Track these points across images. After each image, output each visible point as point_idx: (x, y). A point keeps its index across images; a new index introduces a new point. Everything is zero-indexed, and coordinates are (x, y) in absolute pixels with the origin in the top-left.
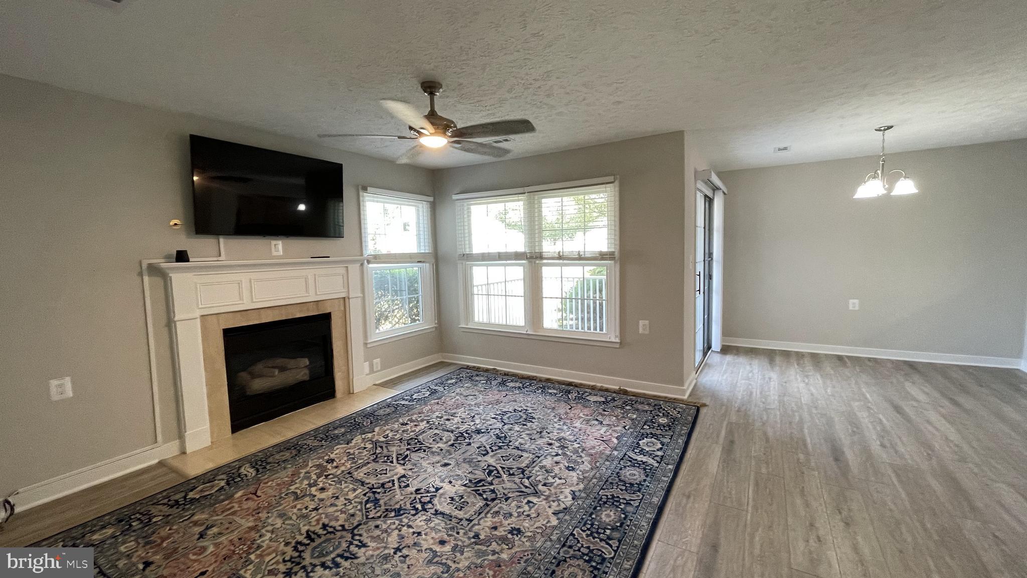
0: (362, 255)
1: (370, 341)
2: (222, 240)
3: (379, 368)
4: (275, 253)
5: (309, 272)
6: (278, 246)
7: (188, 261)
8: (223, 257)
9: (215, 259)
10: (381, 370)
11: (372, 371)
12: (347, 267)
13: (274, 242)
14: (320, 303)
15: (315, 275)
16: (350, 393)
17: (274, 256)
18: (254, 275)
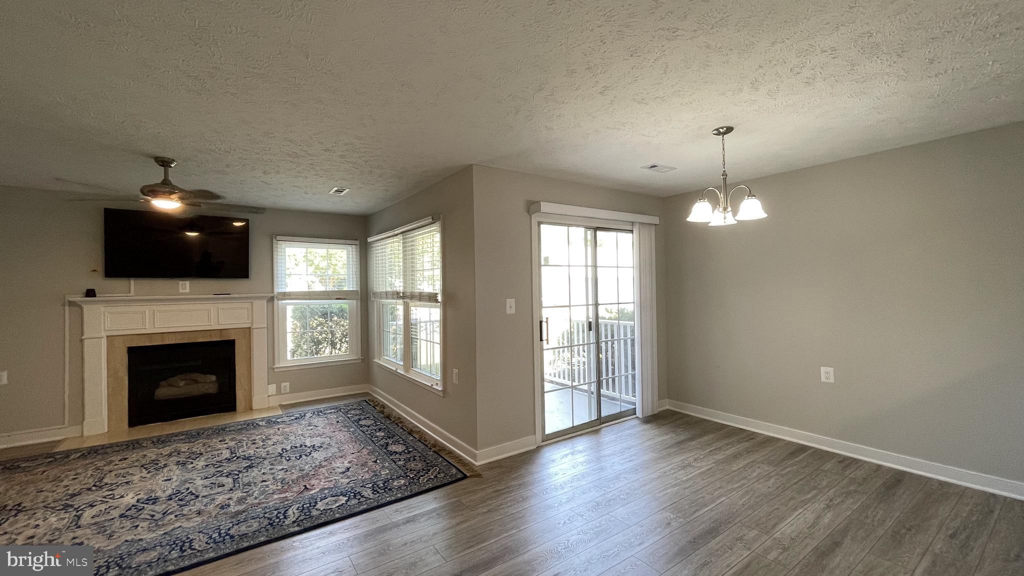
0: (273, 292)
1: (277, 366)
2: (132, 282)
3: (288, 391)
4: (181, 291)
5: (212, 307)
6: (185, 286)
7: (95, 296)
8: (132, 293)
9: (126, 295)
10: (290, 393)
11: (279, 391)
12: (252, 302)
13: (181, 283)
14: (223, 331)
15: (218, 308)
16: (250, 409)
17: (182, 293)
18: (157, 307)
